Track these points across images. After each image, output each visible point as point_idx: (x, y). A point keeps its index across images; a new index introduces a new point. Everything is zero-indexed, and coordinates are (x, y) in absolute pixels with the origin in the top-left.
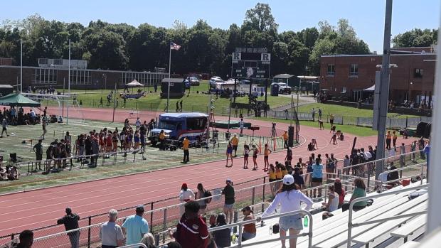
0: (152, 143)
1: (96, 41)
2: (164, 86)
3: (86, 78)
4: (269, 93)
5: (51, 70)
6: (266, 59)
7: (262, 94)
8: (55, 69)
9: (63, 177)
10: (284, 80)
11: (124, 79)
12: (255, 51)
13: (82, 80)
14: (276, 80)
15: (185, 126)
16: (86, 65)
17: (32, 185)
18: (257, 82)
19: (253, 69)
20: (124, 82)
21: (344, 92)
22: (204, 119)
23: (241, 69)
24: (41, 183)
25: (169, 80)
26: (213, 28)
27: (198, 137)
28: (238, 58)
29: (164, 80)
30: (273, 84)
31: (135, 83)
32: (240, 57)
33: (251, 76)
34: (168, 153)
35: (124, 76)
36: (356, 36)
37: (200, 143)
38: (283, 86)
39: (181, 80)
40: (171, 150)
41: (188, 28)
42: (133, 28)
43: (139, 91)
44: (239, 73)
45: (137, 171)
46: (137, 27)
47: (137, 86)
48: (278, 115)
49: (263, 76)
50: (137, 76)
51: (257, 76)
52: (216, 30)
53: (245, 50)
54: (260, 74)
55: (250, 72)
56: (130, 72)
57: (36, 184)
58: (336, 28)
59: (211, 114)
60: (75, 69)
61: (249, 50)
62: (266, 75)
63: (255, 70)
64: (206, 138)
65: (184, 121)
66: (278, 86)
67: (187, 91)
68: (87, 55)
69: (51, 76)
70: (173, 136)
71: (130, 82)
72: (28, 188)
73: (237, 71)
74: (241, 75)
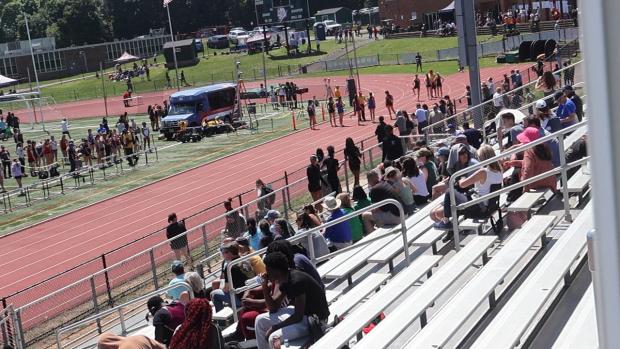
0: (166, 136)
1: (61, 7)
2: (168, 53)
3: (58, 62)
4: (312, 38)
5: (7, 60)
7: (304, 42)
8: (12, 56)
9: (55, 206)
10: (330, 16)
11: (110, 53)
13: (53, 66)
14: (319, 18)
15: (206, 105)
16: (54, 43)
17: (15, 225)
18: (293, 26)
20: (111, 57)
21: (414, 18)
22: (231, 91)
23: (269, 11)
24: (25, 219)
25: (174, 44)
27: (227, 116)
29: (167, 45)
30: (315, 25)
31: (126, 56)
33: (285, 19)
34: (191, 146)
35: (110, 49)
37: (232, 124)
38: (329, 25)
39: (189, 42)
40: (194, 141)
43: (135, 66)
44: (267, 18)
45: (154, 179)
47: (130, 61)
48: (330, 65)
49: (300, 16)
50: (127, 46)
51: (293, 17)
54: (297, 14)
55: (282, 13)
56: (116, 42)
57: (18, 223)
59: (241, 82)
60: (39, 51)
62: (305, 15)
63: (288, 10)
64: (239, 116)
65: (204, 99)
66: (324, 26)
67: (200, 56)
68: (52, 29)
69: (8, 68)
70: (193, 122)
71: (120, 56)
72: (9, 229)
73: (264, 15)
74: (270, 20)
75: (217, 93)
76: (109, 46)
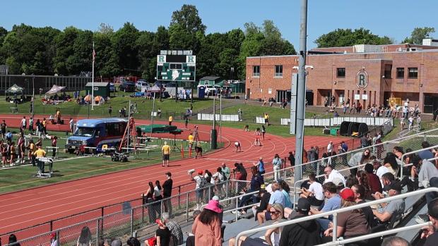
2: (88, 90)
4: (195, 95)
6: (191, 61)
10: (210, 82)
11: (48, 84)
12: (180, 53)
16: (7, 70)
18: (183, 85)
19: (179, 71)
20: (47, 86)
21: (270, 92)
23: (166, 71)
25: (93, 84)
26: (140, 31)
28: (163, 61)
29: (88, 84)
30: (199, 86)
32: (165, 59)
33: (177, 79)
35: (48, 81)
36: (282, 37)
38: (209, 88)
39: (105, 84)
41: (115, 31)
42: (59, 31)
44: (165, 76)
46: (62, 31)
49: (188, 78)
50: (58, 81)
51: (183, 78)
52: (143, 32)
53: (170, 53)
54: (186, 76)
55: (175, 74)
58: (262, 29)
61: (174, 53)
62: (191, 77)
63: (180, 73)
65: (102, 127)
66: (205, 88)
73: (162, 74)
74: (166, 78)
75: (113, 124)
76: (48, 78)
